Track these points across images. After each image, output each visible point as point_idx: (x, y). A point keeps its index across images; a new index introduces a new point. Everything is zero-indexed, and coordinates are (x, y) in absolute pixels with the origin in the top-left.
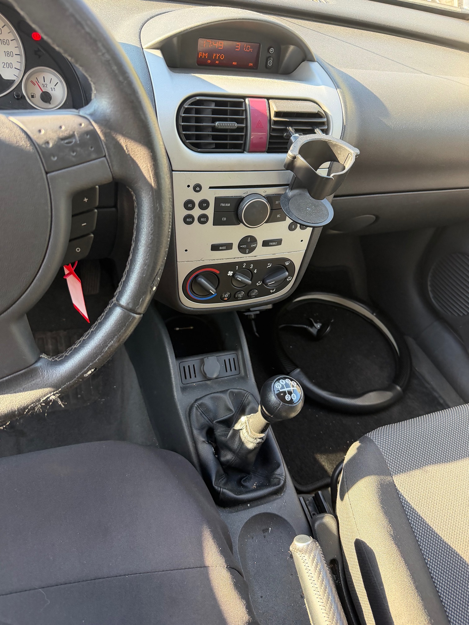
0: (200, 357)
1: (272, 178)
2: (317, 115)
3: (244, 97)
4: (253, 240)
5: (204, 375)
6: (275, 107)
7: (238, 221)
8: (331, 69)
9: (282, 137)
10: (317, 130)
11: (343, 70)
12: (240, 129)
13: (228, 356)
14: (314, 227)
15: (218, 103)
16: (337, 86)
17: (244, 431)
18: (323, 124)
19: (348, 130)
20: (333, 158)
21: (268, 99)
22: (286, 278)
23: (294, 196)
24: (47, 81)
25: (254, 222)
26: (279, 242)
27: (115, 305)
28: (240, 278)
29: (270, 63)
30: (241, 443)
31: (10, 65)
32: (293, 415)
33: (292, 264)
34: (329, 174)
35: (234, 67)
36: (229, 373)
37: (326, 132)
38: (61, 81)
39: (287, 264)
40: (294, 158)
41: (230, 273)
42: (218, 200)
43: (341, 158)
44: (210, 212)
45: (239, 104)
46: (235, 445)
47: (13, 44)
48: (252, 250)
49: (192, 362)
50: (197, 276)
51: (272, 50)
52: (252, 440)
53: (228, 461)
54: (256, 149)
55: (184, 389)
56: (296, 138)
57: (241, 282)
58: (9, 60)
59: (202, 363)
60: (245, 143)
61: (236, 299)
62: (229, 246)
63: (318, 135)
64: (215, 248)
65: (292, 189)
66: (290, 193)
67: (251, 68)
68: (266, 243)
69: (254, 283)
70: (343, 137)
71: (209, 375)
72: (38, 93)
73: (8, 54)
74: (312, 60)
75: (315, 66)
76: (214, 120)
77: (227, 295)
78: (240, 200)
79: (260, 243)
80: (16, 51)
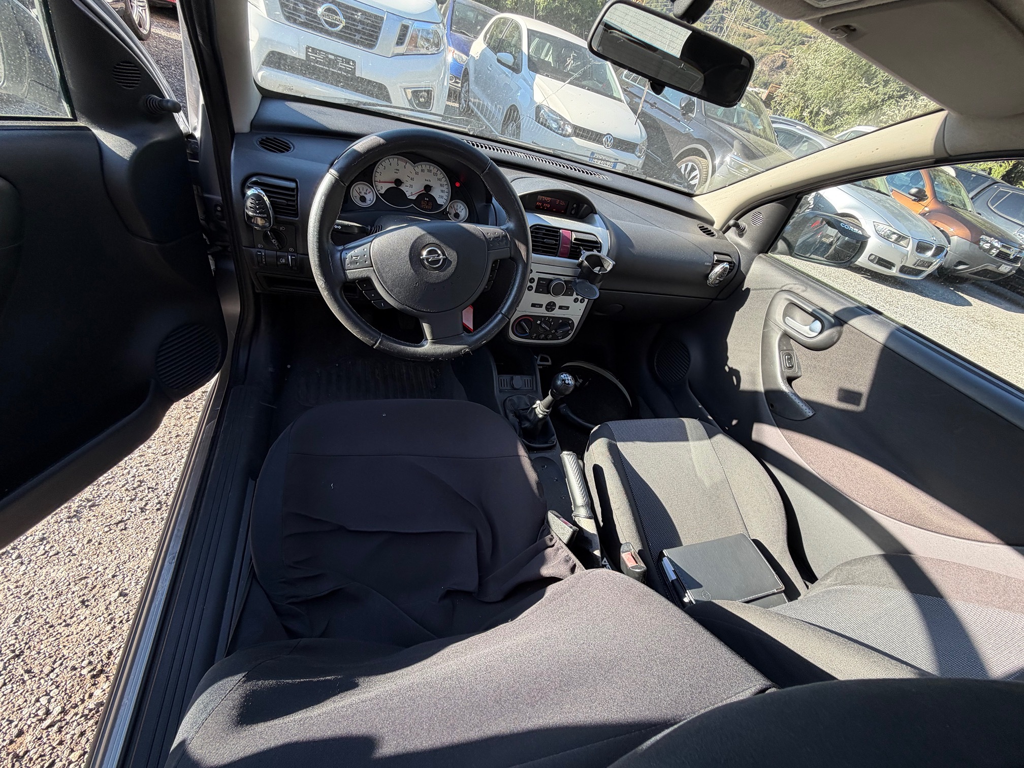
0: (511, 376)
1: (569, 272)
2: (596, 242)
3: (560, 229)
4: (554, 304)
5: (512, 386)
6: (574, 236)
7: (548, 292)
8: (605, 219)
9: (576, 252)
10: (594, 250)
11: (611, 220)
12: (556, 245)
13: (527, 378)
14: (589, 299)
15: (547, 230)
16: (607, 229)
17: (538, 408)
18: (598, 247)
19: (611, 251)
20: (602, 266)
21: (572, 231)
22: (569, 330)
23: (579, 282)
24: (458, 207)
25: (556, 294)
26: (568, 308)
27: (499, 313)
28: (543, 326)
29: (573, 212)
30: (536, 415)
31: (442, 197)
32: (568, 393)
33: (573, 322)
34: (599, 272)
35: (554, 211)
36: (527, 388)
37: (599, 252)
38: (465, 208)
39: (570, 322)
40: (582, 261)
41: (539, 322)
42: (539, 279)
43: (605, 266)
44: (534, 285)
45: (557, 232)
46: (532, 417)
47: (446, 187)
48: (553, 310)
49: (506, 377)
50: (521, 321)
51: (575, 205)
52: (542, 413)
53: (526, 427)
54: (562, 255)
55: (501, 391)
56: (584, 253)
57: (544, 328)
58: (442, 194)
59: (512, 379)
60: (557, 252)
61: (539, 339)
62: (541, 306)
63: (595, 252)
64: (533, 305)
65: (578, 279)
66: (577, 281)
67: (562, 213)
68: (561, 308)
69: (550, 331)
70: (608, 255)
71: (515, 386)
72: (453, 212)
73: (442, 191)
74: (596, 213)
75: (597, 217)
76: (544, 238)
77: (535, 335)
78: (551, 281)
79: (557, 307)
80: (446, 190)
